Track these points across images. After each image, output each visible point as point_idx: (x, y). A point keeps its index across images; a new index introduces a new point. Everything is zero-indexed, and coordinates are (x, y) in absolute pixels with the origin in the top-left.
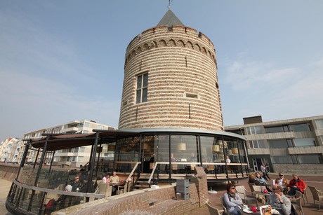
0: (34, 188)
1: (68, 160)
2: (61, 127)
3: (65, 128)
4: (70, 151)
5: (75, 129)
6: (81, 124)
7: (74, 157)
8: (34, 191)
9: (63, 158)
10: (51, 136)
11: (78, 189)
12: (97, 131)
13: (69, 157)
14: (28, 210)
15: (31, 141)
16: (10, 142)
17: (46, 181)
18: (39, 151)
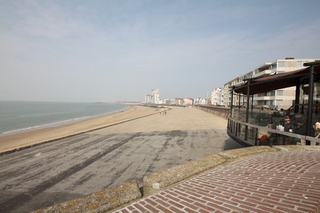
0: (246, 124)
1: (265, 104)
2: (252, 73)
3: (256, 73)
4: (266, 95)
5: (267, 72)
6: (274, 65)
7: (272, 101)
8: (247, 126)
9: (260, 102)
10: (252, 81)
11: (291, 130)
12: (311, 64)
13: (266, 101)
14: (246, 140)
15: (234, 87)
16: (217, 92)
17: (253, 120)
18: (240, 96)
